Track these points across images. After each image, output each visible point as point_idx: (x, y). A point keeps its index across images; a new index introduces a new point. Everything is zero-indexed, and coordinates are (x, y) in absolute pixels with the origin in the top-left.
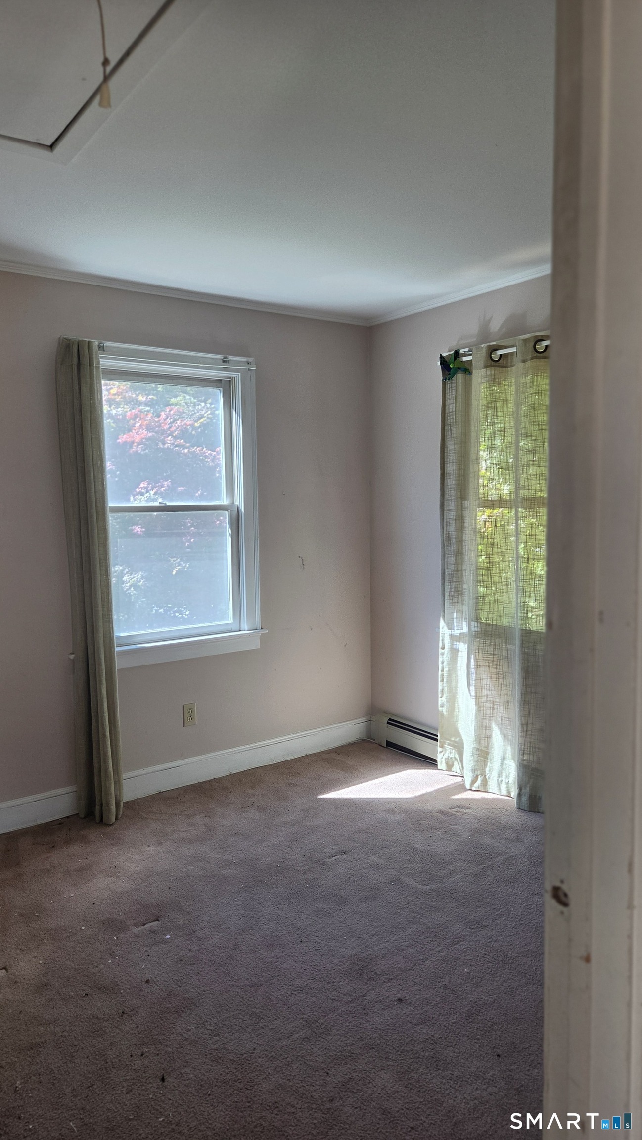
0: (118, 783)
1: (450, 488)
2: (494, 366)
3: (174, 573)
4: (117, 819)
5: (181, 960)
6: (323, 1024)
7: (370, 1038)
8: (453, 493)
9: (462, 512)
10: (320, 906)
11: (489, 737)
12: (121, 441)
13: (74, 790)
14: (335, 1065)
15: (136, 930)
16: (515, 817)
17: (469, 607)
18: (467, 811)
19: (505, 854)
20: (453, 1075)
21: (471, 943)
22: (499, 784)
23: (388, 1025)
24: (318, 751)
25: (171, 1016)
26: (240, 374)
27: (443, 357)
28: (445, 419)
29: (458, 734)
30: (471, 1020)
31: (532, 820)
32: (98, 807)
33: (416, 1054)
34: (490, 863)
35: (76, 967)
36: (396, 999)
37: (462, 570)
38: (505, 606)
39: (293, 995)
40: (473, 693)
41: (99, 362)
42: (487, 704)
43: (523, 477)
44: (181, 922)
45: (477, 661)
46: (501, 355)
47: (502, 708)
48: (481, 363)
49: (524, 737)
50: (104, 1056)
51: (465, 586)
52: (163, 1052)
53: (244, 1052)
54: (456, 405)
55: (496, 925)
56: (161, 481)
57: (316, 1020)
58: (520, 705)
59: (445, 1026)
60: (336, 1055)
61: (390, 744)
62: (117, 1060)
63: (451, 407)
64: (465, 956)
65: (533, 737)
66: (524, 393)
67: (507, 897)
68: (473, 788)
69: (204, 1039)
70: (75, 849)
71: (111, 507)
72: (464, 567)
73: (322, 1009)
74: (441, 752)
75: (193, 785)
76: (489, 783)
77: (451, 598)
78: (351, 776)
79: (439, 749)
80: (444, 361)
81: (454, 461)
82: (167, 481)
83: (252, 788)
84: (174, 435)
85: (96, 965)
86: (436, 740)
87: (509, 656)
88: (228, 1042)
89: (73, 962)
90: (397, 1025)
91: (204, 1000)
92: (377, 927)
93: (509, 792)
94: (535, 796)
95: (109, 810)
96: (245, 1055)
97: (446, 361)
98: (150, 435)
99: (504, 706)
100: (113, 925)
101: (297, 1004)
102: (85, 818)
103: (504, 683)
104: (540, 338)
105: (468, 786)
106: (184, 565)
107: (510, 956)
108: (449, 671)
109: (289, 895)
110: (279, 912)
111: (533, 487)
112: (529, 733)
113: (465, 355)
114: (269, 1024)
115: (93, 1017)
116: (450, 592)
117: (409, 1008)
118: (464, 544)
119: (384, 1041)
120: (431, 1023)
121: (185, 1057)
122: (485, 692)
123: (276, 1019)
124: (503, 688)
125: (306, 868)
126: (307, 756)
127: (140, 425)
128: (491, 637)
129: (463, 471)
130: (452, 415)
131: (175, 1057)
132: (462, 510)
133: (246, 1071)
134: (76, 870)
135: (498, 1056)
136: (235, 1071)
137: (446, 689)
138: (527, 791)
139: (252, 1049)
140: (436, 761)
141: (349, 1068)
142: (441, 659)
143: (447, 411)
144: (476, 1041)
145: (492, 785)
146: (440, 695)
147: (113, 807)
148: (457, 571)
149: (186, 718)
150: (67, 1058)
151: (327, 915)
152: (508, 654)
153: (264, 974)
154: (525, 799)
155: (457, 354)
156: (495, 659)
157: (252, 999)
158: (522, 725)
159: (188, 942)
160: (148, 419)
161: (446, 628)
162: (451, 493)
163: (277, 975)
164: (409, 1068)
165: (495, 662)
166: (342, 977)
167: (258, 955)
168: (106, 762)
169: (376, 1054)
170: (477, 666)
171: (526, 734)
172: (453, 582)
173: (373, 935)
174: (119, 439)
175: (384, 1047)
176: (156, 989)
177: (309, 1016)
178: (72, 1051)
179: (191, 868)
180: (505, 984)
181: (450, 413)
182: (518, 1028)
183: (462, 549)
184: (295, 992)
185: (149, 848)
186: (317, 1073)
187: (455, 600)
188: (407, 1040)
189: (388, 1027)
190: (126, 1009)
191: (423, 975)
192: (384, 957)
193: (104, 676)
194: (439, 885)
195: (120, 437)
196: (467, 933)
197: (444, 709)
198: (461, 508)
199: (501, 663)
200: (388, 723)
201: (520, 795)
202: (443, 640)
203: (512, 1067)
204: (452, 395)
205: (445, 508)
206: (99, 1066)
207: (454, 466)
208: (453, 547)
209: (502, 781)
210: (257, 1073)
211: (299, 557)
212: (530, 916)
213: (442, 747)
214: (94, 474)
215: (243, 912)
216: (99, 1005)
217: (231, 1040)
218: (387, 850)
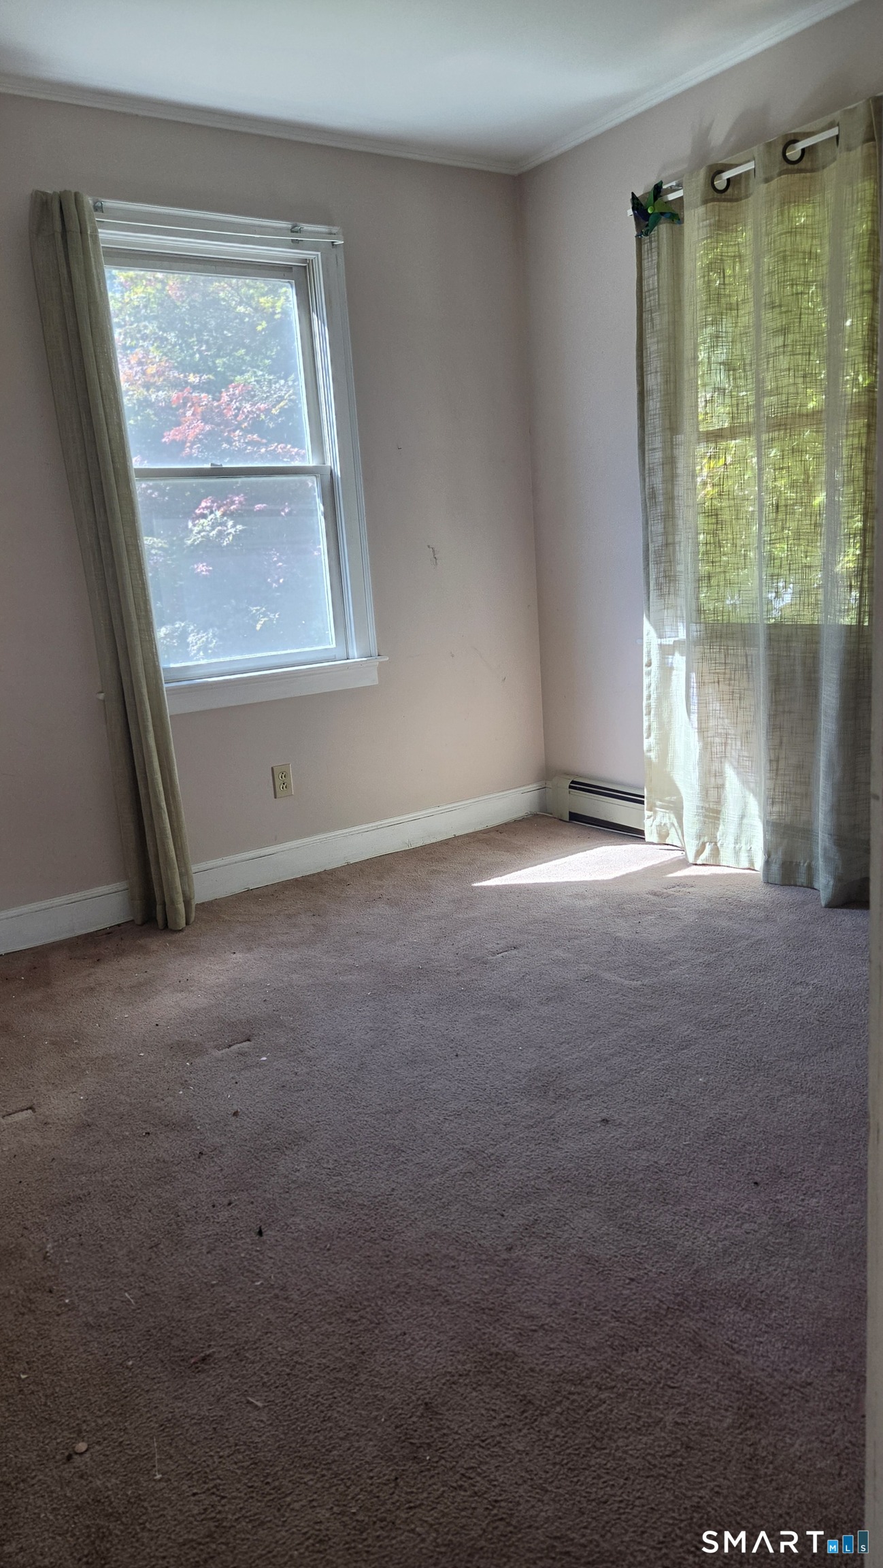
0: (185, 874)
1: (654, 415)
2: (719, 200)
3: (258, 627)
4: (187, 923)
5: (283, 1086)
6: (492, 1154)
7: (564, 1169)
8: (658, 422)
9: (672, 451)
10: (483, 1013)
11: (720, 787)
12: (167, 440)
13: (126, 887)
14: (513, 1204)
15: (218, 1054)
16: (763, 894)
17: (686, 599)
18: (691, 890)
19: (749, 937)
20: (689, 1210)
21: (705, 1047)
22: (737, 853)
23: (589, 1152)
24: (471, 831)
25: (270, 1154)
26: (319, 253)
27: (637, 199)
28: (642, 301)
29: (676, 791)
30: (712, 1141)
31: (787, 895)
32: (159, 908)
33: (633, 1185)
34: (729, 949)
35: (133, 1101)
36: (599, 1119)
37: (674, 543)
38: (742, 589)
39: (447, 1122)
40: (696, 725)
41: (95, 231)
42: (717, 740)
43: (769, 375)
44: (283, 1040)
45: (701, 675)
46: (728, 180)
47: (739, 743)
48: (698, 197)
49: (773, 779)
50: (174, 1208)
51: (680, 568)
52: (260, 1199)
53: (378, 1193)
54: (658, 277)
55: (741, 1024)
56: (230, 496)
57: (483, 1149)
58: (767, 732)
59: (673, 1150)
60: (514, 1192)
61: (575, 817)
62: (193, 1212)
63: (651, 282)
64: (698, 1063)
65: (787, 778)
66: (768, 235)
67: (756, 989)
68: (699, 862)
69: (320, 1180)
70: (130, 962)
71: (137, 470)
72: (677, 539)
73: (490, 1136)
74: (649, 817)
75: (296, 880)
76: (721, 853)
77: (659, 586)
78: (522, 858)
79: (647, 813)
80: (638, 204)
81: (658, 369)
82: (238, 495)
83: (379, 878)
84: (243, 426)
85: (161, 1097)
86: (642, 803)
87: (749, 664)
88: (354, 1182)
89: (128, 1095)
90: (602, 1151)
91: (317, 1133)
92: (567, 1033)
93: (751, 862)
94: (791, 862)
95: (176, 910)
96: (380, 1198)
97: (641, 205)
98: (208, 428)
99: (741, 739)
100: (183, 1049)
101: (453, 1132)
102: (143, 924)
103: (742, 705)
104: (792, 138)
105: (691, 860)
106: (272, 616)
107: (764, 1060)
108: (659, 699)
109: (437, 1001)
110: (422, 1022)
111: (785, 390)
112: (781, 772)
113: (672, 190)
114: (413, 1158)
115: (158, 1160)
116: (657, 578)
117: (619, 1130)
118: (676, 502)
119: (584, 1172)
120: (652, 1147)
121: (291, 1203)
122: (712, 723)
123: (424, 1152)
124: (741, 713)
125: (460, 968)
126: (456, 837)
127: (193, 415)
128: (721, 637)
129: (672, 384)
130: (654, 294)
131: (278, 1205)
132: (672, 448)
133: (382, 1218)
134: (131, 987)
135: (756, 1183)
136: (365, 1218)
137: (654, 725)
138: (778, 857)
139: (390, 1190)
140: (642, 832)
141: (534, 1208)
142: (646, 681)
143: (645, 288)
144: (721, 1166)
145: (726, 856)
146: (645, 735)
147: (181, 907)
148: (667, 545)
149: (277, 784)
150: (121, 1212)
151: (494, 1022)
152: (747, 661)
153: (404, 1098)
154: (775, 868)
155: (658, 190)
156: (727, 671)
157: (389, 1129)
158: (771, 761)
159: (293, 1064)
160: (204, 404)
161: (653, 634)
162: (655, 422)
163: (423, 1098)
164: (623, 1204)
165: (727, 676)
166: (518, 1097)
167: (395, 1075)
168: (164, 844)
169: (573, 1188)
170: (701, 684)
171: (777, 774)
172: (661, 563)
173: (561, 1044)
174: (163, 437)
175: (585, 1179)
176: (248, 1123)
177: (472, 1146)
178: (128, 1204)
179: (295, 976)
180: (760, 1095)
181: (649, 291)
182: (784, 1147)
183: (673, 510)
184: (450, 1118)
185: (234, 956)
186: (486, 1215)
187: (665, 590)
188: (619, 1170)
189: (589, 1154)
190: (205, 1149)
191: (638, 1088)
192: (578, 1069)
193: (150, 720)
194: (656, 980)
195: (165, 434)
196: (700, 1035)
197: (653, 755)
198: (670, 446)
199: (737, 677)
200: (570, 787)
201: (767, 863)
202: (649, 652)
203: (778, 1197)
204: (652, 260)
205: (647, 448)
206: (167, 1221)
207: (659, 377)
208: (660, 509)
209: (740, 849)
210: (398, 1219)
211: (429, 547)
212: (793, 1010)
213: (650, 809)
214: (105, 412)
215: (370, 1025)
216: (167, 1145)
217: (359, 1179)
218: (576, 941)
